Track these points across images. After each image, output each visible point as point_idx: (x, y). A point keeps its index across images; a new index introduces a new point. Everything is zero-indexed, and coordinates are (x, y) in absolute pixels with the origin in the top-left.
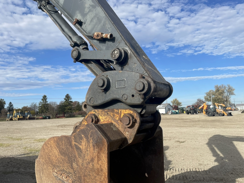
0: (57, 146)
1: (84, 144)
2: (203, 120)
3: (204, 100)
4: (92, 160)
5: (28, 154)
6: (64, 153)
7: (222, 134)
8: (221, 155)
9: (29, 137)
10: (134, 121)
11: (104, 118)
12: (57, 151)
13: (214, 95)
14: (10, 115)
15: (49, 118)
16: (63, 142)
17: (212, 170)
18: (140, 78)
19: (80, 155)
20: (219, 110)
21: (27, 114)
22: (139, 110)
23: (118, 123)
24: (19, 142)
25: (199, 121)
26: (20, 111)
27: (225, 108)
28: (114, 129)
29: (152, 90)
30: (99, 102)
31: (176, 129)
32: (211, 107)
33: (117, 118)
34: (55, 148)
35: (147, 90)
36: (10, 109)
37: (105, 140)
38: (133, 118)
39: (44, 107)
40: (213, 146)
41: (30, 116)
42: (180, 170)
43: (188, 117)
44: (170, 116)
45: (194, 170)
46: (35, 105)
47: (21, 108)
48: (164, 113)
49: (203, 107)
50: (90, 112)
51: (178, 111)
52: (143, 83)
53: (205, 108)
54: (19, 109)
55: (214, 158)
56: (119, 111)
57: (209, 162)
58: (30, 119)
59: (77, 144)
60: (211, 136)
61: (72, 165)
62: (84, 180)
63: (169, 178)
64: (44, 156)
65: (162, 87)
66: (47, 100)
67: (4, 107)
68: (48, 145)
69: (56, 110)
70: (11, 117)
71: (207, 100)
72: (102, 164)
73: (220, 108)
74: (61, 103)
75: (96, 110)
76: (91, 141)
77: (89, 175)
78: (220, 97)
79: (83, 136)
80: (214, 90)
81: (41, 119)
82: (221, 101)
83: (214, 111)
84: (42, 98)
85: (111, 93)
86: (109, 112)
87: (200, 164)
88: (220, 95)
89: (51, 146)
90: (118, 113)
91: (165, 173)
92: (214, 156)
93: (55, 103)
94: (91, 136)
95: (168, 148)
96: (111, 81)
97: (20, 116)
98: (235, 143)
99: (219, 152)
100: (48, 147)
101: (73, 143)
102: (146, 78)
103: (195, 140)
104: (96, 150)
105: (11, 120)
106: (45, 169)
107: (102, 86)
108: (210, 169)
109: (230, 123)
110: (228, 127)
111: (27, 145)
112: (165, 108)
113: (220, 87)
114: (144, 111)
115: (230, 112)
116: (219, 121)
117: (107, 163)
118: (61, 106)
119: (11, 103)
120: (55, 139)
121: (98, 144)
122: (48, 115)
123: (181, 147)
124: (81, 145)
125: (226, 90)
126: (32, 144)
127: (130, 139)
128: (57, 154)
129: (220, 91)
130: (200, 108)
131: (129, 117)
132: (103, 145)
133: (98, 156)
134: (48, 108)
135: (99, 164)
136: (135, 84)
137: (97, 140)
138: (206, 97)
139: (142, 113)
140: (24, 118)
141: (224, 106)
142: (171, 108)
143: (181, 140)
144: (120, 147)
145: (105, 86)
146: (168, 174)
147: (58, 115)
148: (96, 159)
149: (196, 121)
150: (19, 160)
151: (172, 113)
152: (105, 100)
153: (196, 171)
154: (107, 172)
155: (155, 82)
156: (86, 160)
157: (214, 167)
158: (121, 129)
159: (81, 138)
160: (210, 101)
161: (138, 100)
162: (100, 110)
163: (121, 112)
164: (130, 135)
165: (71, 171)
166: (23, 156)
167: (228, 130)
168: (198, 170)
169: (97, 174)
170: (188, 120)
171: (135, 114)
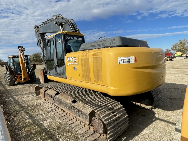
3: (171, 50)
80: (179, 43)
82: (181, 50)
113: (183, 41)
129: (182, 44)
138: (172, 47)
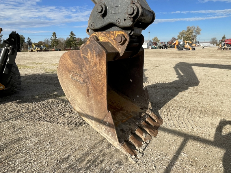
0: (70, 58)
1: (90, 55)
2: (174, 53)
3: (177, 38)
4: (96, 65)
5: (49, 72)
6: (76, 62)
7: (185, 62)
8: (182, 74)
9: (47, 62)
10: (125, 40)
11: (102, 38)
12: (71, 61)
13: (185, 34)
14: (30, 47)
15: (60, 50)
16: (75, 55)
17: (174, 82)
18: (131, 4)
19: (87, 63)
20: (187, 46)
21: (43, 47)
22: (129, 32)
23: (113, 42)
24: (41, 65)
25: (171, 53)
26: (37, 45)
27: (191, 45)
28: (110, 46)
29: (140, 14)
30: (99, 26)
31: (154, 58)
32: (182, 43)
33: (113, 38)
34: (69, 59)
35: (136, 13)
36: (29, 43)
37: (104, 52)
38: (124, 37)
39: (55, 42)
40: (178, 69)
41: (45, 48)
42: (153, 82)
43: (163, 51)
44: (150, 50)
45: (162, 82)
46: (48, 40)
47: (37, 43)
48: (146, 48)
49: (175, 43)
50: (92, 34)
51: (157, 46)
52: (133, 8)
53: (176, 44)
54: (36, 43)
55: (177, 76)
56: (114, 33)
57: (173, 78)
58: (46, 50)
59: (84, 55)
60: (177, 63)
61: (82, 70)
62: (91, 78)
63: (145, 87)
64: (62, 65)
65: (148, 13)
66: (56, 36)
67: (24, 42)
68: (64, 57)
69: (64, 45)
70: (31, 49)
71: (179, 38)
72: (103, 67)
73: (188, 44)
74: (68, 39)
75: (97, 33)
76: (95, 52)
77: (94, 75)
78: (190, 36)
79: (88, 49)
80: (186, 30)
81: (54, 51)
82: (189, 39)
83: (183, 47)
84: (53, 34)
85: (108, 18)
86: (106, 33)
87: (167, 79)
88: (189, 34)
89: (66, 58)
90: (113, 34)
91: (143, 84)
92: (177, 74)
93: (63, 39)
94: (94, 49)
95: (146, 70)
96: (108, 8)
97: (38, 48)
98: (193, 67)
99: (181, 72)
100: (64, 59)
101: (82, 55)
102: (136, 3)
103: (166, 65)
104: (98, 58)
105: (32, 51)
106: (64, 73)
107: (101, 12)
108: (173, 82)
109: (192, 55)
110: (191, 58)
111: (47, 67)
112: (147, 44)
113: (191, 28)
114: (133, 32)
115: (194, 47)
116: (185, 53)
117: (106, 67)
118: (67, 41)
119: (29, 38)
120: (69, 53)
121: (99, 55)
122: (58, 47)
123: (155, 69)
124: (87, 56)
125: (195, 30)
126: (51, 67)
127: (122, 53)
128: (71, 63)
129: (190, 31)
130: (173, 44)
131: (121, 36)
132: (103, 55)
133: (99, 62)
134: (58, 43)
135: (100, 67)
136: (127, 9)
137: (99, 52)
138: (179, 35)
139: (131, 35)
140: (41, 50)
141: (191, 43)
142: (151, 44)
143: (156, 65)
144: (114, 58)
145: (103, 12)
146: (145, 85)
147: (66, 49)
148: (98, 64)
149: (168, 54)
150: (44, 76)
151: (152, 48)
152: (103, 24)
153: (163, 83)
154: (106, 72)
155: (142, 8)
156: (92, 65)
157: (175, 81)
158: (115, 46)
159: (87, 51)
160: (182, 39)
161: (129, 23)
162: (100, 32)
163: (115, 33)
164: (121, 50)
165: (82, 73)
166: (46, 74)
167: (190, 59)
168: (164, 82)
169: (99, 74)
170: (163, 53)
171: (126, 34)
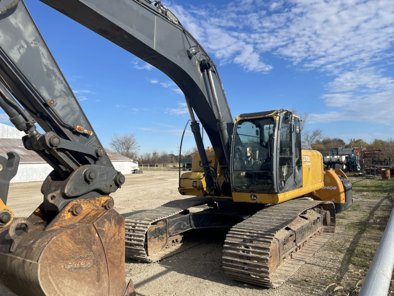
0: (71, 239)
1: (107, 226)
4: (114, 235)
6: (81, 242)
11: (86, 206)
12: (72, 243)
16: (80, 232)
19: (103, 236)
23: (98, 208)
33: (98, 204)
34: (68, 241)
56: (100, 199)
59: (99, 228)
61: (91, 249)
76: (113, 222)
79: (105, 220)
85: (94, 184)
86: (91, 200)
94: (113, 218)
104: (117, 227)
124: (104, 228)
137: (118, 220)
148: (117, 233)
152: (88, 190)
156: (109, 237)
159: (104, 222)
169: (118, 244)
